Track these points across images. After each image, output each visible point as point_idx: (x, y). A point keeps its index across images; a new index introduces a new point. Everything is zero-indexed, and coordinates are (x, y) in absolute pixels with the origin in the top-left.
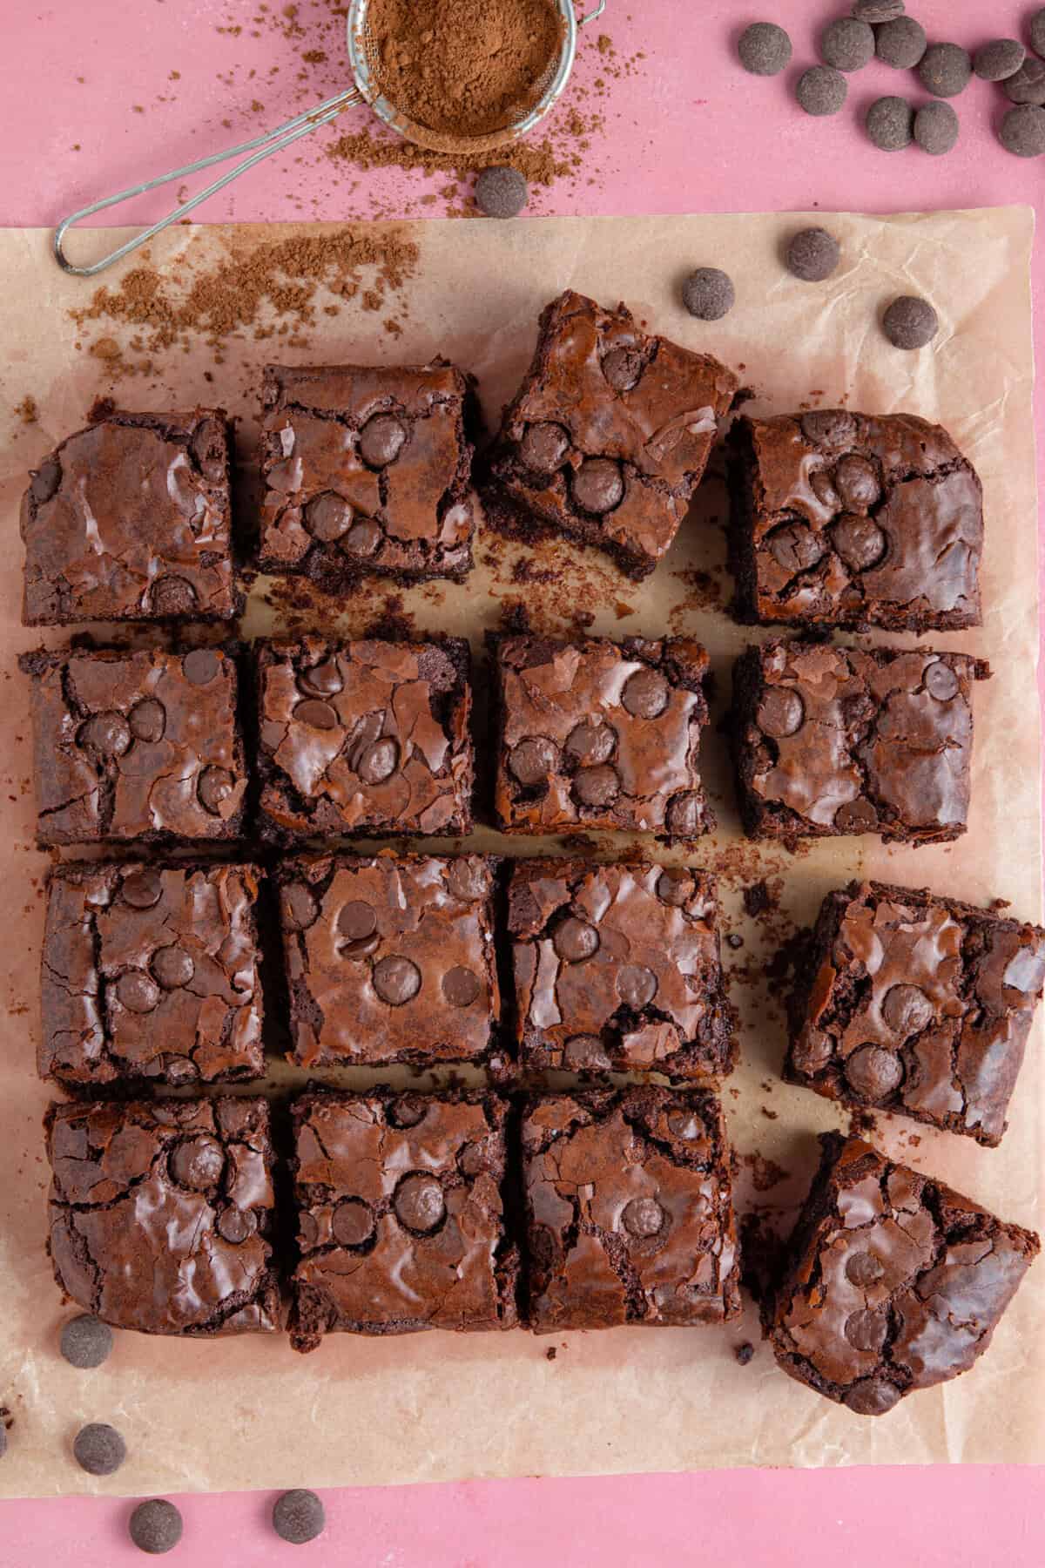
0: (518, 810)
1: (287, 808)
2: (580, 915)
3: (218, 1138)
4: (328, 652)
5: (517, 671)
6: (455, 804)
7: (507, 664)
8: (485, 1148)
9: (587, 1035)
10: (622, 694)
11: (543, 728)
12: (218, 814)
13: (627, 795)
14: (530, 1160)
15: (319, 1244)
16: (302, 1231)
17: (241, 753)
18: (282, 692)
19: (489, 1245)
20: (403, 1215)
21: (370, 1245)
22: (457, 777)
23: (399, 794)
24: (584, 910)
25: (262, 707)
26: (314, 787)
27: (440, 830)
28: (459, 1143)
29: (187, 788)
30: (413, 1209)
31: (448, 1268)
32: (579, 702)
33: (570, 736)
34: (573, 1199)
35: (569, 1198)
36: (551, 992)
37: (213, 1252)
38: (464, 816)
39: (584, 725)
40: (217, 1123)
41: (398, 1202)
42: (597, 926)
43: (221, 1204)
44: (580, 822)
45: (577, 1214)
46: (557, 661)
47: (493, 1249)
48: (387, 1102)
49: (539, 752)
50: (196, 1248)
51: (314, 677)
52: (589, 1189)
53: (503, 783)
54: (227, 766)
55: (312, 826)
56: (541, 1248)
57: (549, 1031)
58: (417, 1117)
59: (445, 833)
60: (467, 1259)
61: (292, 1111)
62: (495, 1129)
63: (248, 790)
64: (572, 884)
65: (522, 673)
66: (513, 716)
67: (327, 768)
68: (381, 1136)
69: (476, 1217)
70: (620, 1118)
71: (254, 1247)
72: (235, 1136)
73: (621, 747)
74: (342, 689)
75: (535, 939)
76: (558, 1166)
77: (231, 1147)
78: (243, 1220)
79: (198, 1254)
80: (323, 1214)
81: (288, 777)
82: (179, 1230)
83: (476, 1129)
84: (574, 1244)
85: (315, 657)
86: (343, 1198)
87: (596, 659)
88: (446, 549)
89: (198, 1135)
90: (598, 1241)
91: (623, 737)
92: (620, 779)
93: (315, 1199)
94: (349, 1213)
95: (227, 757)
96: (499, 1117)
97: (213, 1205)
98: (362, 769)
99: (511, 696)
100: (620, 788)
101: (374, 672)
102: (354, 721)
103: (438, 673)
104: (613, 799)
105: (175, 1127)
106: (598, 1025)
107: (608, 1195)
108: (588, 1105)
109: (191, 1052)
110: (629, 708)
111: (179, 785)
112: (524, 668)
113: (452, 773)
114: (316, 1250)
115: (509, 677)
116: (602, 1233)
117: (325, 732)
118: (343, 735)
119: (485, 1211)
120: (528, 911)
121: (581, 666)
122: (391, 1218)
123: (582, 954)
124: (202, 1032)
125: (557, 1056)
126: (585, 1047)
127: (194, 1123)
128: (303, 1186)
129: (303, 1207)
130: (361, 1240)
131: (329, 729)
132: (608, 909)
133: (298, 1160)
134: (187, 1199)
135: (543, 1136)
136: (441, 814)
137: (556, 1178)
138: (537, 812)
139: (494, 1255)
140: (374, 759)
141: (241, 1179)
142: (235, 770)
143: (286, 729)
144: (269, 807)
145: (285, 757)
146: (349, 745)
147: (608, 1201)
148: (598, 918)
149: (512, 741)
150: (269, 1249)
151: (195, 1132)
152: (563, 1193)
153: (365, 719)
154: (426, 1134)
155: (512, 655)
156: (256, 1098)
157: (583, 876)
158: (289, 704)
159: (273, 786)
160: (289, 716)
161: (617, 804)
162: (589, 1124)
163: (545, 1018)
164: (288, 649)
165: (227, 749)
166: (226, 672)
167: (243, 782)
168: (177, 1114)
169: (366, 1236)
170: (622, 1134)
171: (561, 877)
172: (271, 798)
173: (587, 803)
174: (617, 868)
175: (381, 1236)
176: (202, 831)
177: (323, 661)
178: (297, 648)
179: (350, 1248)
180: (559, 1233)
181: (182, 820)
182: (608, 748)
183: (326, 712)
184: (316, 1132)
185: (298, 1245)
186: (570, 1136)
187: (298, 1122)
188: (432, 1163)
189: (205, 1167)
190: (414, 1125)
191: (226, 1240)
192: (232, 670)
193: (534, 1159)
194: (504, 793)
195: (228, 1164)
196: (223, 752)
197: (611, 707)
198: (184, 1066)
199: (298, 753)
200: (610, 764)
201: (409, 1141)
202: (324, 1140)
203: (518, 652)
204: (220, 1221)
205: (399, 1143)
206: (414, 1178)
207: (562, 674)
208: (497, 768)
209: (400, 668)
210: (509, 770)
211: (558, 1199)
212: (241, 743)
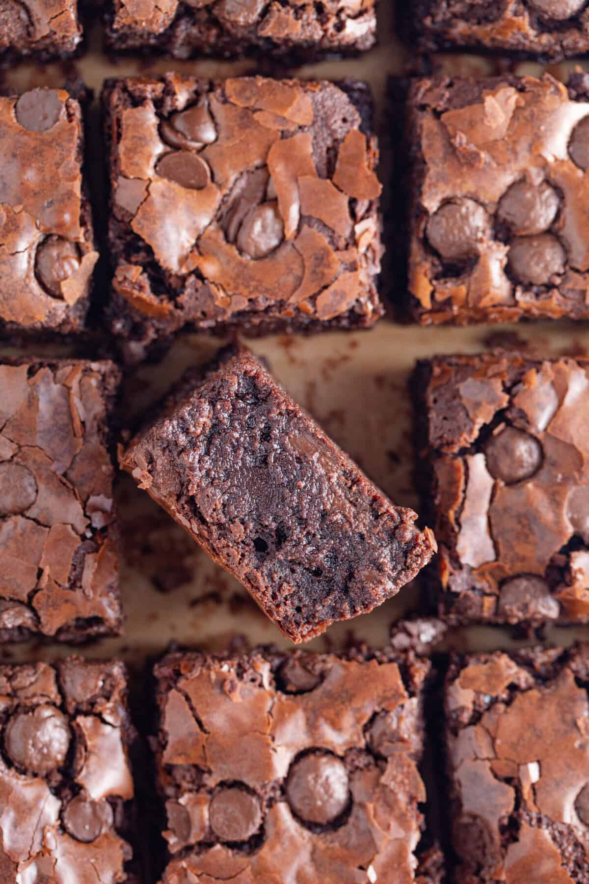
0: (440, 288)
1: (148, 289)
2: (519, 423)
3: (62, 708)
4: (197, 93)
5: (437, 114)
6: (361, 284)
7: (423, 107)
8: (400, 719)
9: (529, 575)
10: (570, 144)
11: (470, 186)
12: (60, 297)
13: (577, 271)
14: (456, 734)
15: (192, 840)
16: (170, 825)
17: (88, 219)
18: (141, 141)
19: (406, 840)
20: (298, 805)
21: (257, 841)
22: (362, 249)
23: (290, 271)
24: (523, 415)
25: (117, 160)
26: (182, 261)
27: (338, 318)
28: (369, 713)
29: (23, 263)
30: (310, 796)
31: (356, 870)
32: (515, 153)
33: (502, 198)
34: (512, 781)
35: (508, 781)
36: (483, 521)
37: (57, 854)
38: (371, 298)
39: (522, 181)
40: (61, 691)
41: (291, 790)
42: (540, 436)
43: (67, 792)
44: (516, 304)
45: (519, 800)
46: (489, 101)
47: (413, 846)
48: (277, 662)
49: (465, 218)
50: (37, 848)
51: (179, 124)
52: (533, 771)
53: (418, 259)
54: (72, 235)
55: (178, 312)
56: (470, 846)
57: (481, 570)
58: (314, 681)
59: (345, 323)
60: (380, 859)
61: (156, 673)
62: (412, 695)
63: (98, 266)
64: (508, 384)
65: (444, 116)
66: (433, 171)
67: (199, 238)
68: (269, 703)
69: (390, 804)
70: (571, 679)
71: (110, 844)
72: (84, 707)
73: (567, 211)
74: (216, 140)
75: (464, 452)
76: (493, 740)
77: (80, 720)
78: (94, 812)
79: (41, 854)
80: (198, 803)
81: (149, 250)
82: (16, 825)
83: (389, 694)
84: (515, 839)
85: (182, 98)
86: (222, 784)
87: (536, 99)
88: (349, 16)
89: (38, 705)
90: (546, 833)
91: (569, 197)
92: (566, 250)
93: (185, 785)
94: (230, 803)
95: (74, 224)
96: (419, 679)
97: (57, 792)
98: (243, 238)
99: (430, 146)
100: (566, 263)
101: (257, 116)
102: (232, 178)
103: (338, 117)
104: (558, 275)
105: (8, 695)
106: (541, 562)
107: (557, 776)
108: (527, 663)
109: (31, 597)
110: (578, 161)
111: (12, 259)
112: (446, 110)
113: (356, 244)
114: (188, 849)
115: (426, 122)
116: (550, 824)
117: (195, 192)
118: (219, 196)
119: (402, 798)
120: (454, 419)
121: (518, 108)
122: (282, 808)
123: (521, 473)
124: (47, 571)
125: (489, 602)
126: (526, 590)
127: (31, 690)
128: (169, 769)
129: (168, 797)
130: (246, 836)
131: (200, 188)
132: (555, 415)
133: (165, 734)
134: (25, 785)
135: (474, 703)
136: (343, 295)
137: (491, 755)
138: (463, 289)
139: (415, 853)
140: (258, 227)
141: (93, 759)
142: (82, 240)
143: (147, 189)
144: (127, 287)
145: (145, 223)
146: (224, 209)
147: (557, 785)
148: (541, 424)
149: (431, 204)
150: (128, 848)
151: (35, 700)
152: (499, 773)
153: (245, 177)
154: (326, 701)
155: (429, 94)
156: (108, 661)
157: (523, 374)
158: (150, 156)
159: (130, 262)
160: (150, 172)
161: (564, 282)
162: (530, 688)
163: (475, 554)
164: (149, 88)
165: (73, 214)
166: (70, 116)
167: (92, 256)
168: (10, 678)
169: (253, 830)
170: (573, 699)
171: (495, 376)
172: (129, 276)
173: (526, 282)
174: (566, 362)
175: (270, 830)
176: (41, 318)
177: (191, 104)
178: (160, 87)
179: (231, 845)
180: (495, 826)
181: (15, 303)
182: (551, 213)
183: (198, 166)
184: (188, 698)
185: (166, 842)
186: (508, 703)
187: (163, 686)
188: (335, 739)
189: (48, 745)
190: (311, 690)
191: (73, 837)
192: (78, 115)
193: (461, 733)
194: (421, 271)
195: (76, 740)
196: (67, 217)
197: (556, 159)
198: (19, 614)
199: (162, 218)
200: (553, 233)
201: (305, 710)
202: (199, 708)
203: (436, 91)
204: (65, 814)
205: (292, 711)
206: (312, 758)
207: (494, 117)
208: (409, 241)
209: (290, 110)
210: (425, 242)
211: (495, 782)
212: (88, 208)
